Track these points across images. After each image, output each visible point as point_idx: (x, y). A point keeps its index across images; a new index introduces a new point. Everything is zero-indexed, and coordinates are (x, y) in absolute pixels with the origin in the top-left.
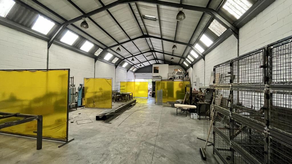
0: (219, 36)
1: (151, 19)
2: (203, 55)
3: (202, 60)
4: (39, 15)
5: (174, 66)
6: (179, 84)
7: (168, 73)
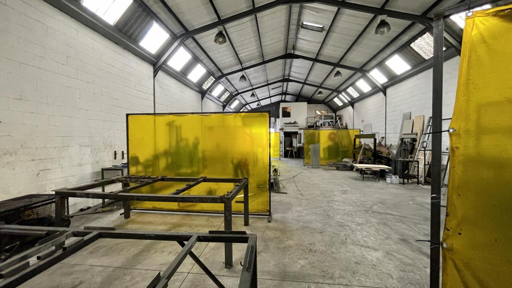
0: (427, 58)
1: (314, 29)
2: (384, 87)
3: (381, 94)
4: (155, 22)
5: (316, 105)
6: (327, 134)
7: (306, 117)
